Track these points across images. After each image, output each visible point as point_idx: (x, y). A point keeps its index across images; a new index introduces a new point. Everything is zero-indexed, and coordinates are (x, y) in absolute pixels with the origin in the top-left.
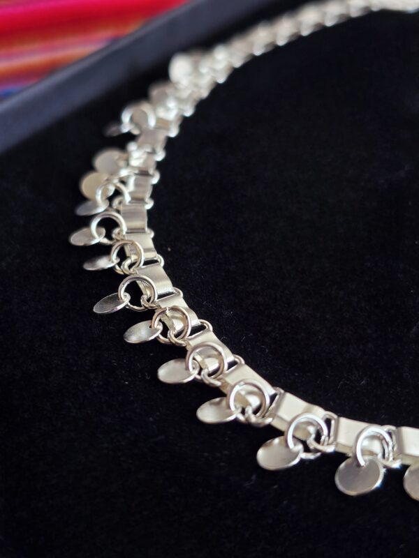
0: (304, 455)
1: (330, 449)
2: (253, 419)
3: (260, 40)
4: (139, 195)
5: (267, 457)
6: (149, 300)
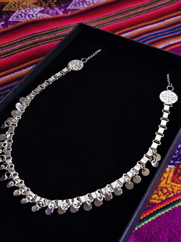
0: (40, 208)
1: (45, 206)
2: (31, 202)
3: (39, 89)
4: (9, 147)
5: (33, 209)
6: (11, 176)
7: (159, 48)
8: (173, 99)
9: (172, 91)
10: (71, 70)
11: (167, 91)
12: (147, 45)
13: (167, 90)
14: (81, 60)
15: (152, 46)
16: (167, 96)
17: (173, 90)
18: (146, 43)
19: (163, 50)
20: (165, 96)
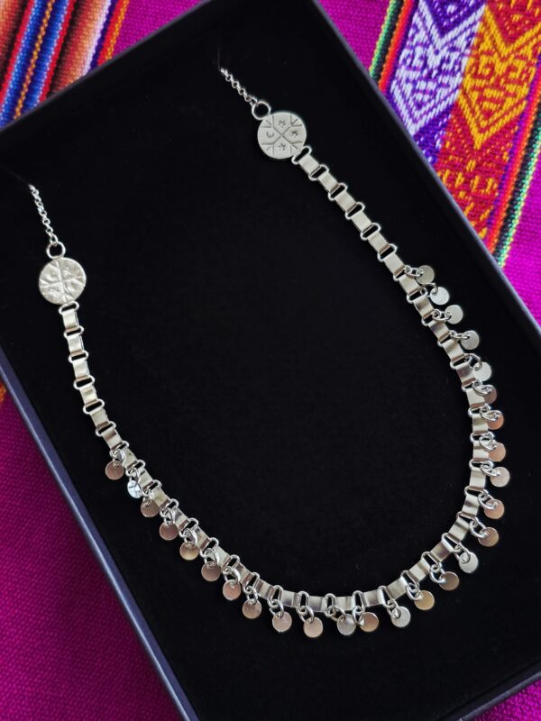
3: (100, 416)
7: (85, 72)
8: (293, 129)
9: (272, 112)
10: (77, 300)
11: (262, 124)
12: (46, 101)
13: (260, 122)
14: (50, 260)
15: (61, 89)
16: (277, 135)
17: (270, 109)
18: (38, 99)
19: (100, 66)
20: (272, 140)
